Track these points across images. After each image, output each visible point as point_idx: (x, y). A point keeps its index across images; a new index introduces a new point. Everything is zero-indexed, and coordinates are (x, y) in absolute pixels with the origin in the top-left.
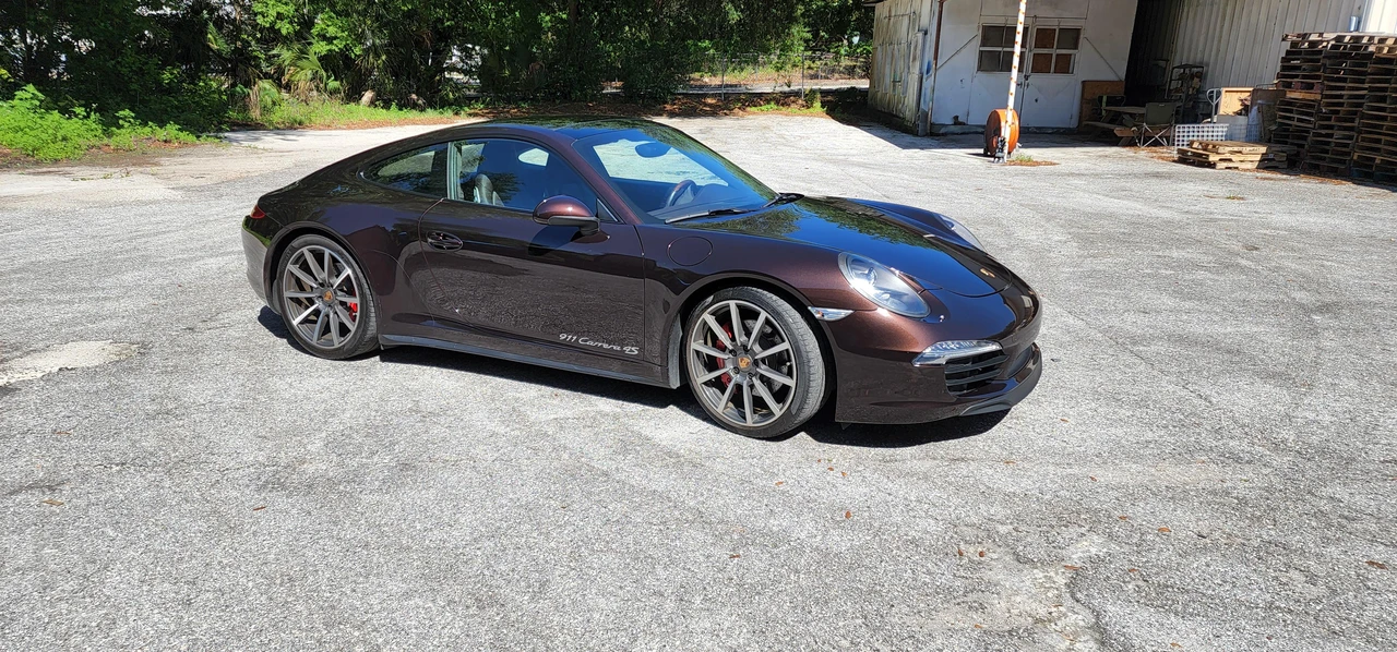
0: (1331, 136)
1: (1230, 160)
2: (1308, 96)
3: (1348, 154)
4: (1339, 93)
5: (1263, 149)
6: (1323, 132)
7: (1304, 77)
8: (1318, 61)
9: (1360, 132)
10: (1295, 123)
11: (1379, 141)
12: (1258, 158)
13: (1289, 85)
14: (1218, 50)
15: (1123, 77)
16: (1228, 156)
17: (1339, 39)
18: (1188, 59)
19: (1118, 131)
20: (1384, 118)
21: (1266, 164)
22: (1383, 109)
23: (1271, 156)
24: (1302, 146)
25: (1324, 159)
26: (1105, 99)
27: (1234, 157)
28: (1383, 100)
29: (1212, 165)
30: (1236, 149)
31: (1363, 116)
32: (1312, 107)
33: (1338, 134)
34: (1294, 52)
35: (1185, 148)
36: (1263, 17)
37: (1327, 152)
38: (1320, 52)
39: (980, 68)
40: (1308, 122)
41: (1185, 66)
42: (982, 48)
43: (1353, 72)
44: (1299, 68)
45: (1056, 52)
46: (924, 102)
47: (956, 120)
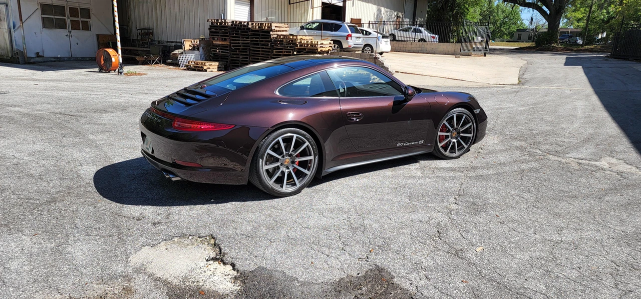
0: (239, 58)
2: (225, 43)
4: (237, 42)
5: (217, 63)
6: (235, 56)
7: (221, 36)
8: (227, 30)
9: (250, 56)
10: (220, 53)
11: (258, 59)
12: (217, 67)
13: (214, 39)
14: (157, 23)
15: (113, 33)
16: (209, 66)
17: (233, 22)
18: (140, 27)
19: (137, 58)
20: (259, 51)
21: (219, 69)
22: (259, 48)
23: (220, 66)
24: (227, 62)
26: (111, 43)
27: (211, 67)
28: (258, 44)
30: (210, 64)
31: (250, 50)
33: (241, 57)
34: (211, 27)
35: (187, 64)
37: (238, 63)
38: (227, 27)
39: (44, 26)
40: (227, 53)
41: (144, 29)
42: (43, 16)
43: (242, 35)
44: (218, 32)
45: (81, 20)
46: (16, 44)
47: (38, 54)
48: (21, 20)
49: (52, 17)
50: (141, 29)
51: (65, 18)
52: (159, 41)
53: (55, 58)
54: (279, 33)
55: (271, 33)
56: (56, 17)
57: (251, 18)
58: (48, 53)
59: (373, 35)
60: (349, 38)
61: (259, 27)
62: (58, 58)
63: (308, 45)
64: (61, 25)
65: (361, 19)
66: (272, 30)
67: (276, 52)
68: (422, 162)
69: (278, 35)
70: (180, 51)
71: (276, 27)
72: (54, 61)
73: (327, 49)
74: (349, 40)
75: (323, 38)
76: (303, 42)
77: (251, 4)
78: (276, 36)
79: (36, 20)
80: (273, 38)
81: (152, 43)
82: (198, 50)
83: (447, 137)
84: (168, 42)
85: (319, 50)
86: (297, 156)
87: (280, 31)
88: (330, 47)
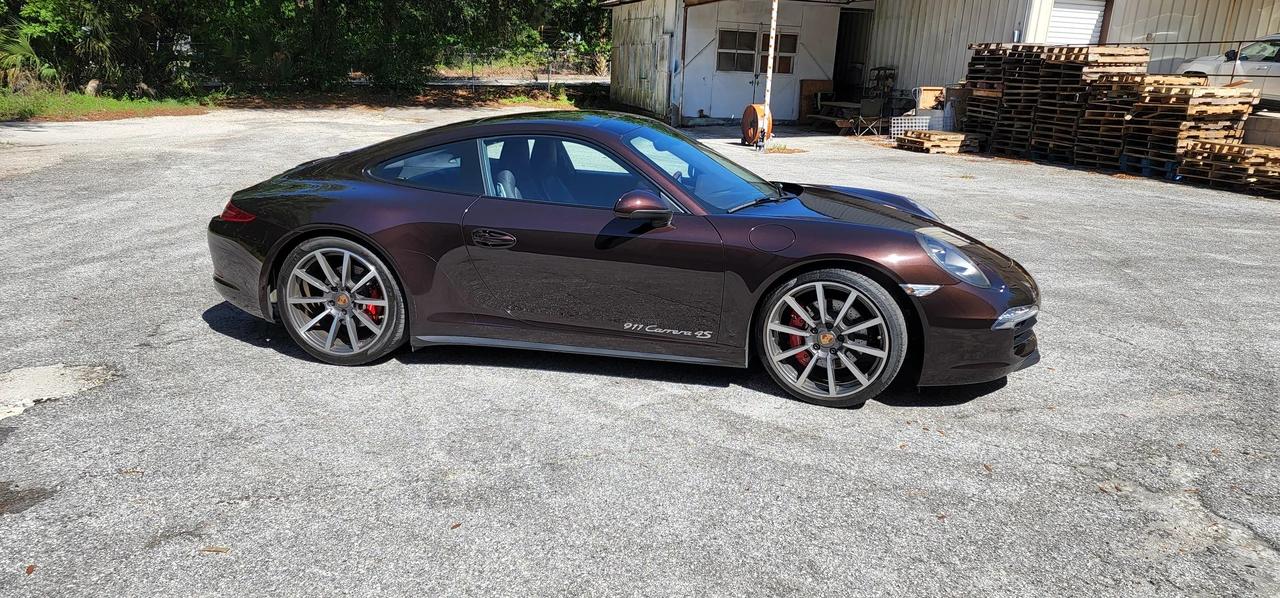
0: (1012, 126)
1: (939, 146)
2: (991, 94)
3: (1027, 140)
4: (1016, 91)
5: (962, 137)
6: (1006, 123)
7: (988, 79)
8: (1000, 65)
9: (1035, 123)
10: (982, 115)
11: (1051, 130)
12: (959, 144)
13: (974, 85)
14: (906, 56)
15: (831, 77)
16: (937, 143)
17: (1015, 48)
18: (880, 63)
19: (839, 123)
20: (1055, 112)
21: (965, 149)
22: (1054, 105)
23: (968, 143)
24: (988, 134)
25: (1007, 144)
26: (819, 95)
27: (942, 144)
28: (1053, 97)
29: (927, 151)
30: (943, 137)
31: (1037, 109)
32: (996, 102)
33: (1017, 124)
34: (977, 58)
35: (903, 136)
36: (941, 29)
37: (1009, 138)
38: (1000, 59)
39: (719, 68)
40: (993, 115)
41: (884, 68)
42: (720, 51)
43: (1027, 75)
44: (984, 72)
45: (779, 55)
46: (675, 98)
47: (702, 115)
48: (683, 58)
49: (734, 51)
50: (879, 69)
51: (753, 52)
53: (724, 119)
54: (1114, 70)
55: (1085, 69)
56: (739, 52)
57: (1100, 37)
58: (717, 113)
62: (730, 119)
63: (1170, 97)
64: (745, 65)
66: (1089, 64)
67: (1092, 114)
69: (1105, 75)
71: (1102, 55)
72: (723, 125)
73: (1229, 110)
75: (1235, 80)
77: (1106, 6)
78: (1096, 77)
79: (708, 59)
80: (1091, 81)
82: (942, 109)
86: (358, 292)
87: (1115, 65)
88: (1243, 103)
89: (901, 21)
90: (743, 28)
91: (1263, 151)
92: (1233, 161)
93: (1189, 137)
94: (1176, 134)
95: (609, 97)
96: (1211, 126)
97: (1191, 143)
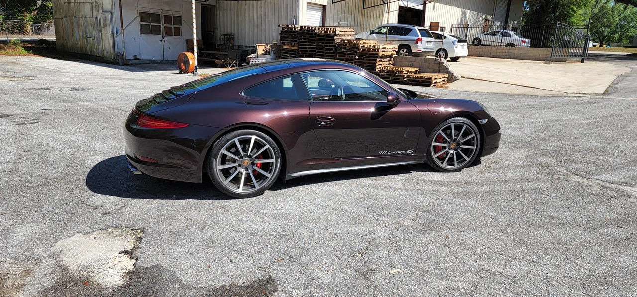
2: (294, 48)
4: (305, 46)
7: (290, 41)
8: (295, 35)
10: (289, 57)
13: (284, 43)
17: (301, 27)
19: (217, 61)
20: (324, 55)
22: (323, 52)
28: (322, 49)
31: (316, 54)
32: (295, 52)
34: (283, 32)
38: (295, 32)
39: (142, 32)
40: (295, 57)
41: (227, 35)
42: (141, 23)
43: (309, 40)
44: (288, 37)
45: (173, 26)
46: (118, 48)
47: (136, 58)
48: (122, 27)
49: (149, 24)
50: (224, 35)
51: (160, 25)
52: (239, 46)
53: (149, 60)
54: (344, 38)
55: (335, 37)
56: (152, 24)
57: (323, 23)
58: (144, 57)
59: (449, 39)
60: (419, 42)
61: (325, 32)
62: (152, 60)
63: (370, 49)
64: (156, 31)
65: (439, 23)
66: (336, 35)
67: (340, 56)
68: (414, 173)
69: (342, 40)
70: (255, 55)
71: (340, 31)
72: (149, 63)
73: (390, 54)
74: (419, 44)
75: (387, 42)
76: (366, 46)
77: (323, 10)
78: (340, 41)
79: (136, 27)
80: (338, 42)
81: (232, 48)
82: (269, 54)
83: (444, 148)
84: (246, 46)
85: (380, 55)
86: (257, 158)
87: (345, 36)
88: (393, 51)
89: (233, 12)
90: (152, 12)
91: (407, 68)
92: (396, 73)
93: (379, 64)
94: (375, 63)
95: (56, 48)
96: (385, 60)
97: (380, 66)
